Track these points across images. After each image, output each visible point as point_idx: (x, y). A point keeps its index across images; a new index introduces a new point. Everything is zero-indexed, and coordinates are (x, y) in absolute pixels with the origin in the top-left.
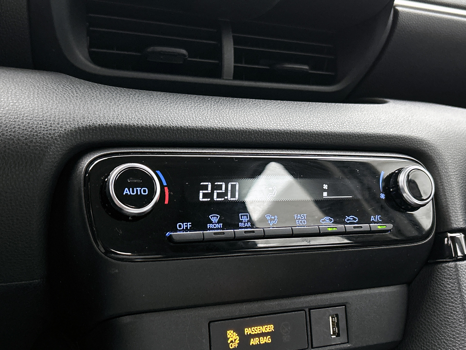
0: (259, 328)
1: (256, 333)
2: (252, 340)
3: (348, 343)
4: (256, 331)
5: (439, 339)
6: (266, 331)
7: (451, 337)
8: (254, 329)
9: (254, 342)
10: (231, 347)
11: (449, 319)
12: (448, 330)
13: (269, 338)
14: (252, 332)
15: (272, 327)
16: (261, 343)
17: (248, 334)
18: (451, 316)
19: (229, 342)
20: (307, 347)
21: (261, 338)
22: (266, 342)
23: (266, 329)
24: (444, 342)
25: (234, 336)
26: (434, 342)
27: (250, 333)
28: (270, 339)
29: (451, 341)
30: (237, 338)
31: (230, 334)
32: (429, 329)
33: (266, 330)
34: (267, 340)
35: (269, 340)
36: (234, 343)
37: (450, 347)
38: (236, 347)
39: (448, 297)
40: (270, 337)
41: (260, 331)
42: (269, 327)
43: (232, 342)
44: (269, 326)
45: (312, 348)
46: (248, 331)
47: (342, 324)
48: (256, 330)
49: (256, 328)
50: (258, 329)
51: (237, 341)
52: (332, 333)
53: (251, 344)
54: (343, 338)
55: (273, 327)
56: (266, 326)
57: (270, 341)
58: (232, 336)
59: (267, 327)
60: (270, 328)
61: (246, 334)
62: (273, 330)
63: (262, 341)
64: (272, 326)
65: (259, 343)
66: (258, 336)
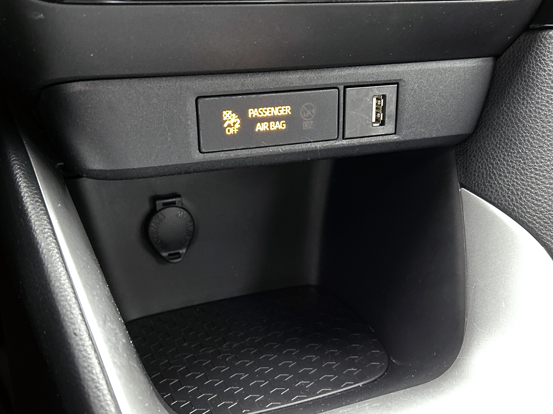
0: (270, 110)
1: (265, 115)
2: (259, 124)
3: (395, 133)
4: (264, 114)
5: (522, 136)
6: (279, 114)
7: (539, 135)
8: (261, 111)
9: (261, 127)
10: (227, 133)
11: (542, 109)
12: (538, 126)
13: (283, 123)
14: (260, 114)
15: (288, 109)
16: (271, 129)
17: (254, 116)
18: (546, 106)
19: (225, 125)
20: (336, 137)
21: (271, 123)
22: (278, 128)
23: (280, 111)
24: (529, 141)
25: (234, 118)
26: (515, 139)
27: (256, 116)
28: (284, 125)
29: (538, 139)
30: (237, 122)
31: (228, 115)
32: (512, 122)
33: (279, 112)
34: (280, 126)
35: (283, 126)
36: (233, 128)
37: (535, 147)
38: (236, 133)
39: (547, 80)
40: (284, 122)
41: (270, 113)
42: (285, 109)
43: (229, 126)
44: (284, 107)
45: (343, 139)
46: (253, 113)
47: (391, 108)
48: (265, 112)
49: (265, 108)
50: (268, 110)
51: (237, 126)
52: (374, 120)
53: (257, 130)
54: (389, 127)
55: (290, 109)
56: (280, 107)
57: (285, 127)
58: (230, 118)
59: (281, 109)
60: (286, 110)
61: (250, 116)
62: (290, 113)
63: (273, 127)
64: (289, 107)
65: (268, 129)
66: (268, 119)
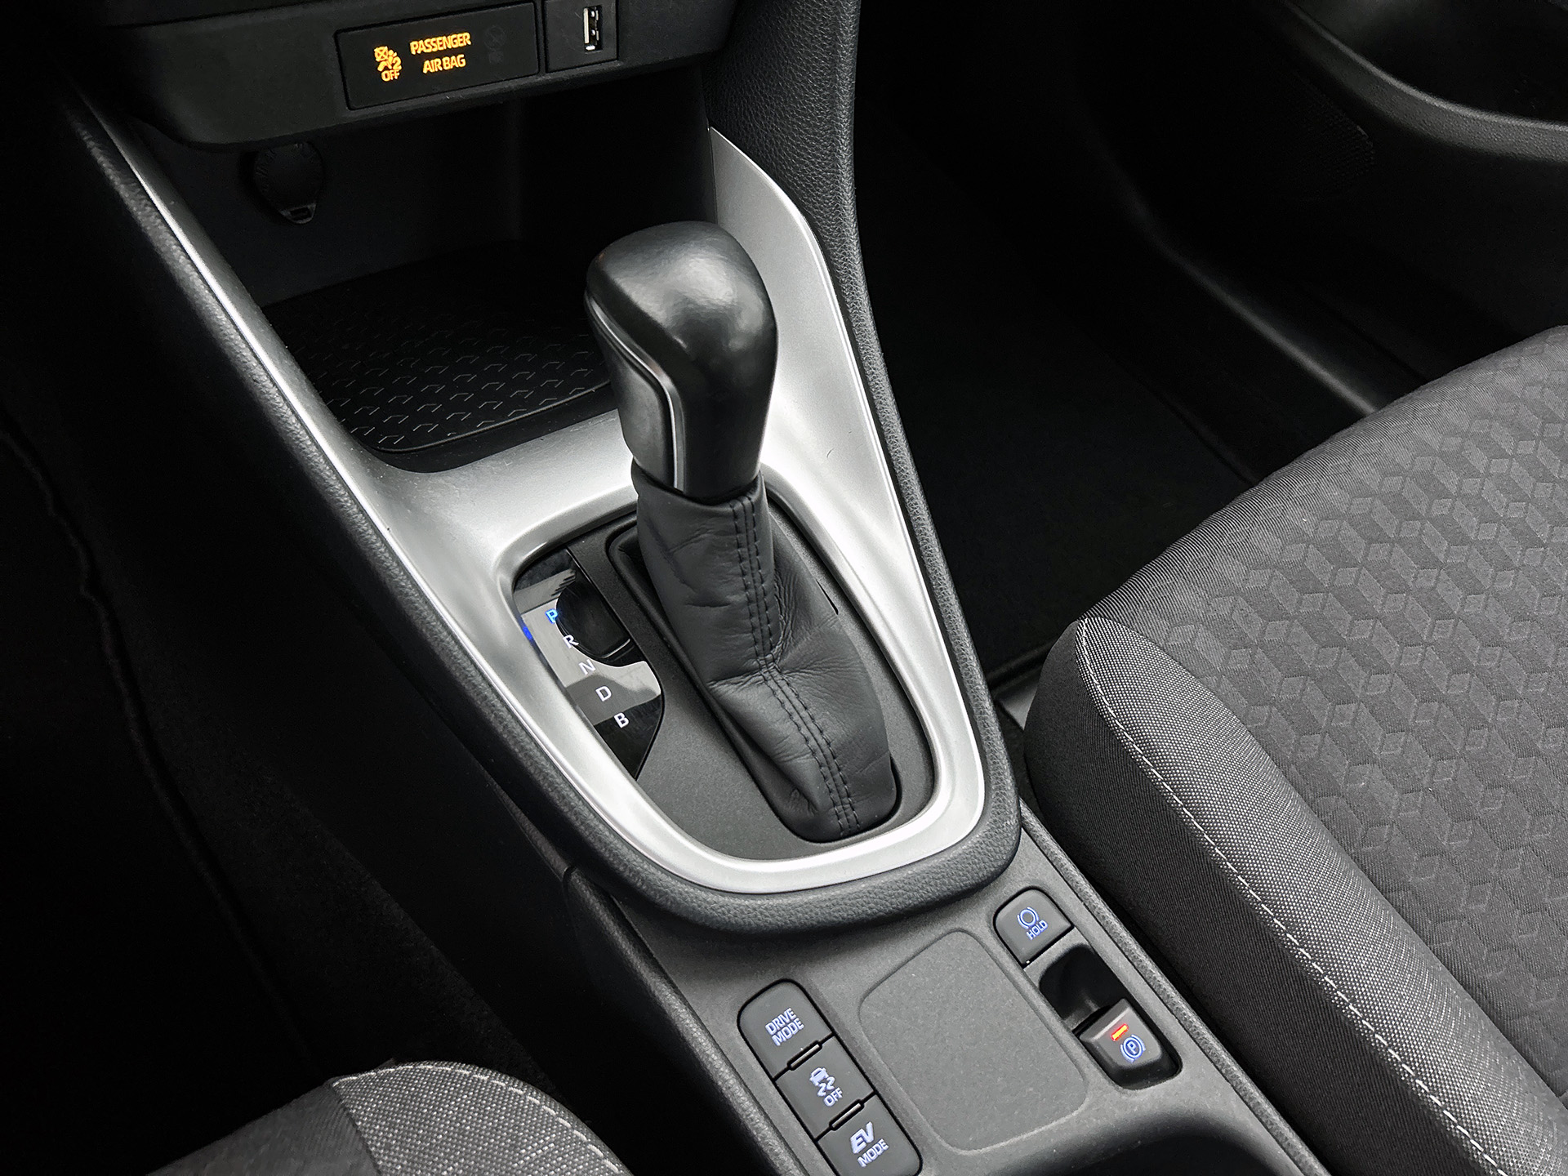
0: (441, 41)
1: (435, 50)
2: (427, 63)
3: (617, 59)
4: (433, 47)
5: (783, 64)
6: (455, 46)
7: (801, 65)
8: (429, 43)
9: (429, 67)
10: (384, 79)
11: (807, 29)
12: (801, 51)
13: (461, 59)
14: (427, 48)
15: (466, 37)
16: (446, 68)
17: (419, 52)
18: (812, 26)
19: (380, 68)
20: (537, 70)
21: (444, 59)
22: (454, 66)
23: (455, 41)
24: (791, 72)
25: (391, 58)
26: (774, 66)
27: (422, 52)
28: (463, 61)
29: (801, 71)
30: (396, 62)
31: (382, 54)
32: (771, 41)
33: (455, 43)
34: (459, 62)
35: (461, 63)
36: (391, 71)
37: (798, 82)
38: (396, 78)
40: (462, 56)
41: (441, 46)
42: (461, 38)
43: (386, 68)
44: (460, 35)
45: (547, 72)
46: (416, 47)
47: (610, 23)
48: (434, 45)
49: (434, 39)
50: (438, 42)
51: (397, 67)
52: (587, 41)
53: (425, 71)
54: (610, 50)
55: (469, 37)
56: (454, 36)
57: (464, 64)
58: (386, 57)
59: (455, 39)
60: (463, 39)
61: (414, 53)
62: (469, 43)
63: (447, 65)
64: (467, 34)
65: (441, 69)
66: (440, 55)
